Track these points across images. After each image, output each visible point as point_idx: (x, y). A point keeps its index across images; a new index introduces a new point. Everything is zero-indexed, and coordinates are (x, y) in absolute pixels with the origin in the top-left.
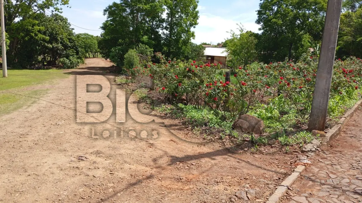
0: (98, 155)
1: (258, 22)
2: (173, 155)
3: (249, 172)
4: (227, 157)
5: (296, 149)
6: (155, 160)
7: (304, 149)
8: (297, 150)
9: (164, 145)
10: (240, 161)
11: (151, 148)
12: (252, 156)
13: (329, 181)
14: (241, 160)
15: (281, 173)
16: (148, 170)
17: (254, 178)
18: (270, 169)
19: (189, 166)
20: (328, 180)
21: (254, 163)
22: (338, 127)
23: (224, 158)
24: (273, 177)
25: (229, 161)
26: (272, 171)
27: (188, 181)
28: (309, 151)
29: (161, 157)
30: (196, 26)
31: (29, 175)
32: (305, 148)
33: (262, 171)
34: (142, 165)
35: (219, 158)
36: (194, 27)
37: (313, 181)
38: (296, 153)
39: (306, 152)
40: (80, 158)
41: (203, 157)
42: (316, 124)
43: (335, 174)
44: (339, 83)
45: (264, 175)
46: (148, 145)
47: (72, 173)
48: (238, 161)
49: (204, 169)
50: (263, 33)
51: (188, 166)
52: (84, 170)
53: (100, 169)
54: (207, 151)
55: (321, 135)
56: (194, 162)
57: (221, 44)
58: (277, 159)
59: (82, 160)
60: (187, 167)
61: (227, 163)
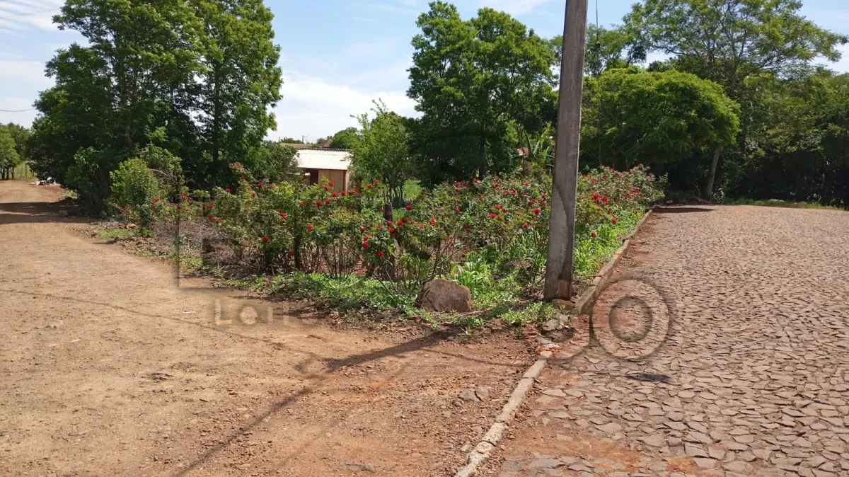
0: (188, 370)
1: (412, 93)
2: (328, 357)
3: (466, 369)
4: (422, 352)
5: (532, 330)
6: (299, 367)
7: (545, 328)
8: (534, 332)
9: (303, 345)
10: (448, 356)
11: (281, 351)
12: (463, 348)
13: (591, 368)
14: (449, 354)
15: (517, 365)
16: (296, 382)
17: (478, 375)
18: (498, 362)
19: (364, 370)
20: (588, 367)
21: (470, 356)
22: (593, 292)
23: (419, 354)
24: (506, 372)
25: (429, 358)
26: (503, 365)
27: (373, 391)
28: (553, 331)
29: (308, 362)
30: (278, 103)
31: (76, 411)
32: (547, 327)
33: (489, 367)
34: (281, 376)
35: (410, 356)
36: (273, 105)
37: (567, 369)
38: (533, 336)
39: (549, 332)
40: (157, 376)
41: (383, 356)
42: (556, 290)
43: (597, 358)
44: (588, 215)
45: (493, 371)
46: (272, 347)
47: (155, 400)
48: (443, 356)
49: (392, 373)
50: (424, 118)
51: (362, 371)
52: (176, 394)
53: (207, 389)
54: (386, 347)
55: (566, 306)
56: (371, 364)
57: (327, 141)
58: (505, 348)
59: (161, 379)
60: (362, 373)
61: (427, 361)
